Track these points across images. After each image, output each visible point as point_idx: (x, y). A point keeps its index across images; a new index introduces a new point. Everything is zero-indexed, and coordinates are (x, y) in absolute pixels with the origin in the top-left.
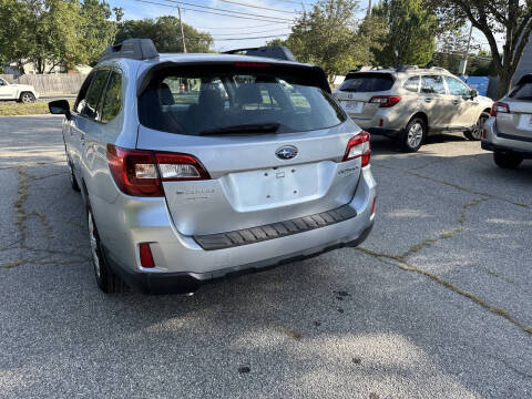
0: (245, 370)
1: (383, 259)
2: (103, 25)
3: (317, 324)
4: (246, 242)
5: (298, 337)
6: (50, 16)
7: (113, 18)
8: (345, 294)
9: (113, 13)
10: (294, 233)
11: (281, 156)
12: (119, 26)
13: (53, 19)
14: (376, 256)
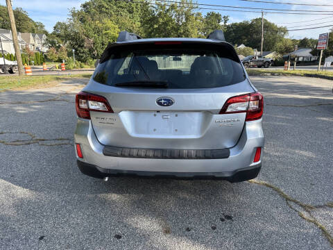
0: (119, 237)
1: (292, 204)
2: (216, 27)
3: (188, 230)
4: (130, 156)
5: (167, 232)
6: (185, 25)
7: (222, 23)
8: (229, 217)
9: (223, 19)
10: (166, 158)
11: (160, 104)
12: (228, 27)
13: (186, 26)
14: (287, 199)
